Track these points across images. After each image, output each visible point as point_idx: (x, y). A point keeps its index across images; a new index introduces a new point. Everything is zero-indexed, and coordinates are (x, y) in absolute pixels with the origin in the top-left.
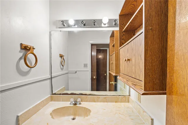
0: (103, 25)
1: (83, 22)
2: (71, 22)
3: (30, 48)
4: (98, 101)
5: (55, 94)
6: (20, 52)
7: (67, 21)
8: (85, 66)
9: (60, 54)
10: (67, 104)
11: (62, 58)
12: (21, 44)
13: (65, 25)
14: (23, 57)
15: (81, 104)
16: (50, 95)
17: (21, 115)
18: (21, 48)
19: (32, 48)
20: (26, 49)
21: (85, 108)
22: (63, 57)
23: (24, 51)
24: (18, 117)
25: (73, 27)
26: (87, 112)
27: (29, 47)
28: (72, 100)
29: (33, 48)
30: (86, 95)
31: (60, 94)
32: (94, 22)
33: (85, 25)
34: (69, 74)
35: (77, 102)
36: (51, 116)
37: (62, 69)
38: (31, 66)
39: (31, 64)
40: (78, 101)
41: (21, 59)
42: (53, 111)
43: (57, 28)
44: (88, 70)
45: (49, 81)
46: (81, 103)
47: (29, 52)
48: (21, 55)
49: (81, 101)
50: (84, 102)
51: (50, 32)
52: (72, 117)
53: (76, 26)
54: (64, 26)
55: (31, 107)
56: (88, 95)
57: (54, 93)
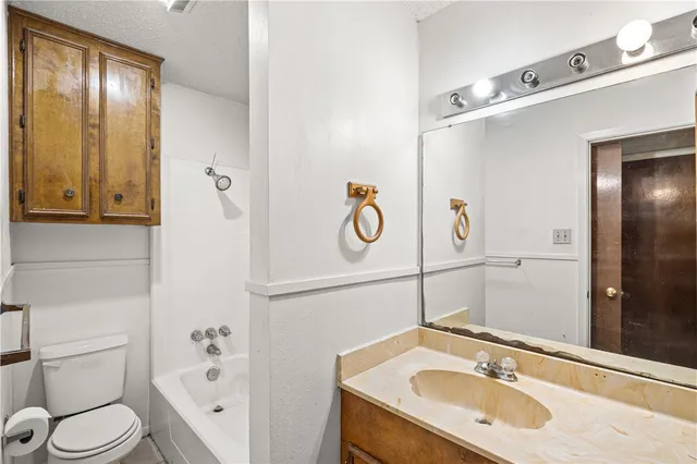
0: (626, 60)
1: (526, 77)
2: (483, 89)
3: (367, 192)
4: (595, 392)
5: (431, 326)
6: (346, 203)
7: (467, 89)
8: (562, 237)
9: (452, 200)
10: (467, 367)
11: (460, 212)
12: (349, 184)
13: (464, 102)
14: (352, 217)
15: (515, 378)
16: (416, 326)
17: (345, 356)
18: (350, 195)
19: (370, 192)
20: (358, 193)
21: (529, 399)
22: (462, 208)
23: (354, 200)
24: (339, 358)
25: (491, 102)
26: (536, 414)
27: (365, 188)
28: (484, 357)
29: (374, 192)
30: (539, 350)
31: (446, 329)
32: (578, 61)
33: (535, 83)
34: (487, 268)
35: (501, 368)
36: (411, 385)
37: (460, 249)
38: (368, 239)
39: (369, 232)
40: (504, 365)
41: (347, 219)
42: (419, 373)
43: (437, 120)
44: (575, 255)
45: (414, 283)
46: (517, 375)
47: (365, 202)
48: (349, 209)
49: (519, 369)
50: (532, 375)
51: (420, 138)
52: (481, 416)
53: (504, 96)
54: (461, 105)
55: (367, 345)
56: (548, 354)
57: (428, 321)
